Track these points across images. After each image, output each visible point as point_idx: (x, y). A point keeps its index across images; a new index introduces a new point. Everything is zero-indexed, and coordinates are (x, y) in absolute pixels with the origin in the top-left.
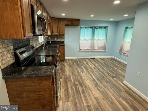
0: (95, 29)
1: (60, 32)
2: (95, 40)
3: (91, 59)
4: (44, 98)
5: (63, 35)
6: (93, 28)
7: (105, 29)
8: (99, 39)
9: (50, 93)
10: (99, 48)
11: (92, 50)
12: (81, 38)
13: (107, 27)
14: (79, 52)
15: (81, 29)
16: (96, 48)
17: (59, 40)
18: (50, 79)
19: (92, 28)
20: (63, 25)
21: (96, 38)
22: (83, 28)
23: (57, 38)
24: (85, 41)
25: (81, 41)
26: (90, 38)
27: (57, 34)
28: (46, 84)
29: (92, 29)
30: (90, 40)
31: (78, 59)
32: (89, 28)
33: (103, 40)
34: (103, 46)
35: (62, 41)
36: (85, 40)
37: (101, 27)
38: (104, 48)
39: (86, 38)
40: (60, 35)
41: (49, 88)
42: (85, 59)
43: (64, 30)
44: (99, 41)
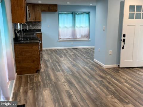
0: (76, 15)
1: (35, 19)
2: (77, 27)
3: (73, 49)
4: (34, 56)
5: (40, 22)
6: (74, 14)
7: (87, 15)
8: (81, 27)
9: (38, 53)
10: (82, 37)
11: (73, 38)
12: (60, 25)
13: (90, 12)
14: (58, 41)
15: (60, 15)
16: (78, 36)
17: (34, 28)
18: (37, 45)
19: (72, 13)
20: (39, 11)
21: (77, 25)
22: (62, 14)
23: (33, 26)
24: (65, 29)
25: (60, 29)
26: (71, 25)
27: (32, 20)
28: (35, 47)
29: (73, 16)
30: (71, 27)
31: (57, 49)
32: (68, 14)
33: (86, 27)
34: (86, 34)
35: (38, 29)
36: (66, 27)
37: (82, 13)
38: (88, 36)
39: (66, 25)
40: (35, 22)
41: (37, 50)
42: (65, 49)
43: (40, 17)
44: (81, 28)
